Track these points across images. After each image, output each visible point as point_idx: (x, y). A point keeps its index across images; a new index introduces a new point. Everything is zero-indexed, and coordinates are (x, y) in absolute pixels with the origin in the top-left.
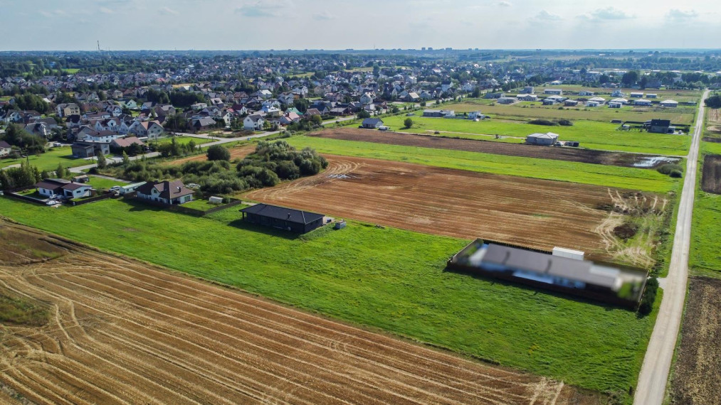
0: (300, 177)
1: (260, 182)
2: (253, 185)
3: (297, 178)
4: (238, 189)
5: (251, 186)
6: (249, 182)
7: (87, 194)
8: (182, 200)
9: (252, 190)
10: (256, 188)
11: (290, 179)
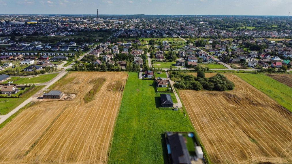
0: (213, 90)
1: (193, 88)
2: (190, 88)
3: (211, 90)
4: (183, 88)
5: (189, 88)
6: (189, 87)
7: (151, 77)
8: (163, 86)
9: (188, 90)
10: (190, 89)
11: (207, 90)
